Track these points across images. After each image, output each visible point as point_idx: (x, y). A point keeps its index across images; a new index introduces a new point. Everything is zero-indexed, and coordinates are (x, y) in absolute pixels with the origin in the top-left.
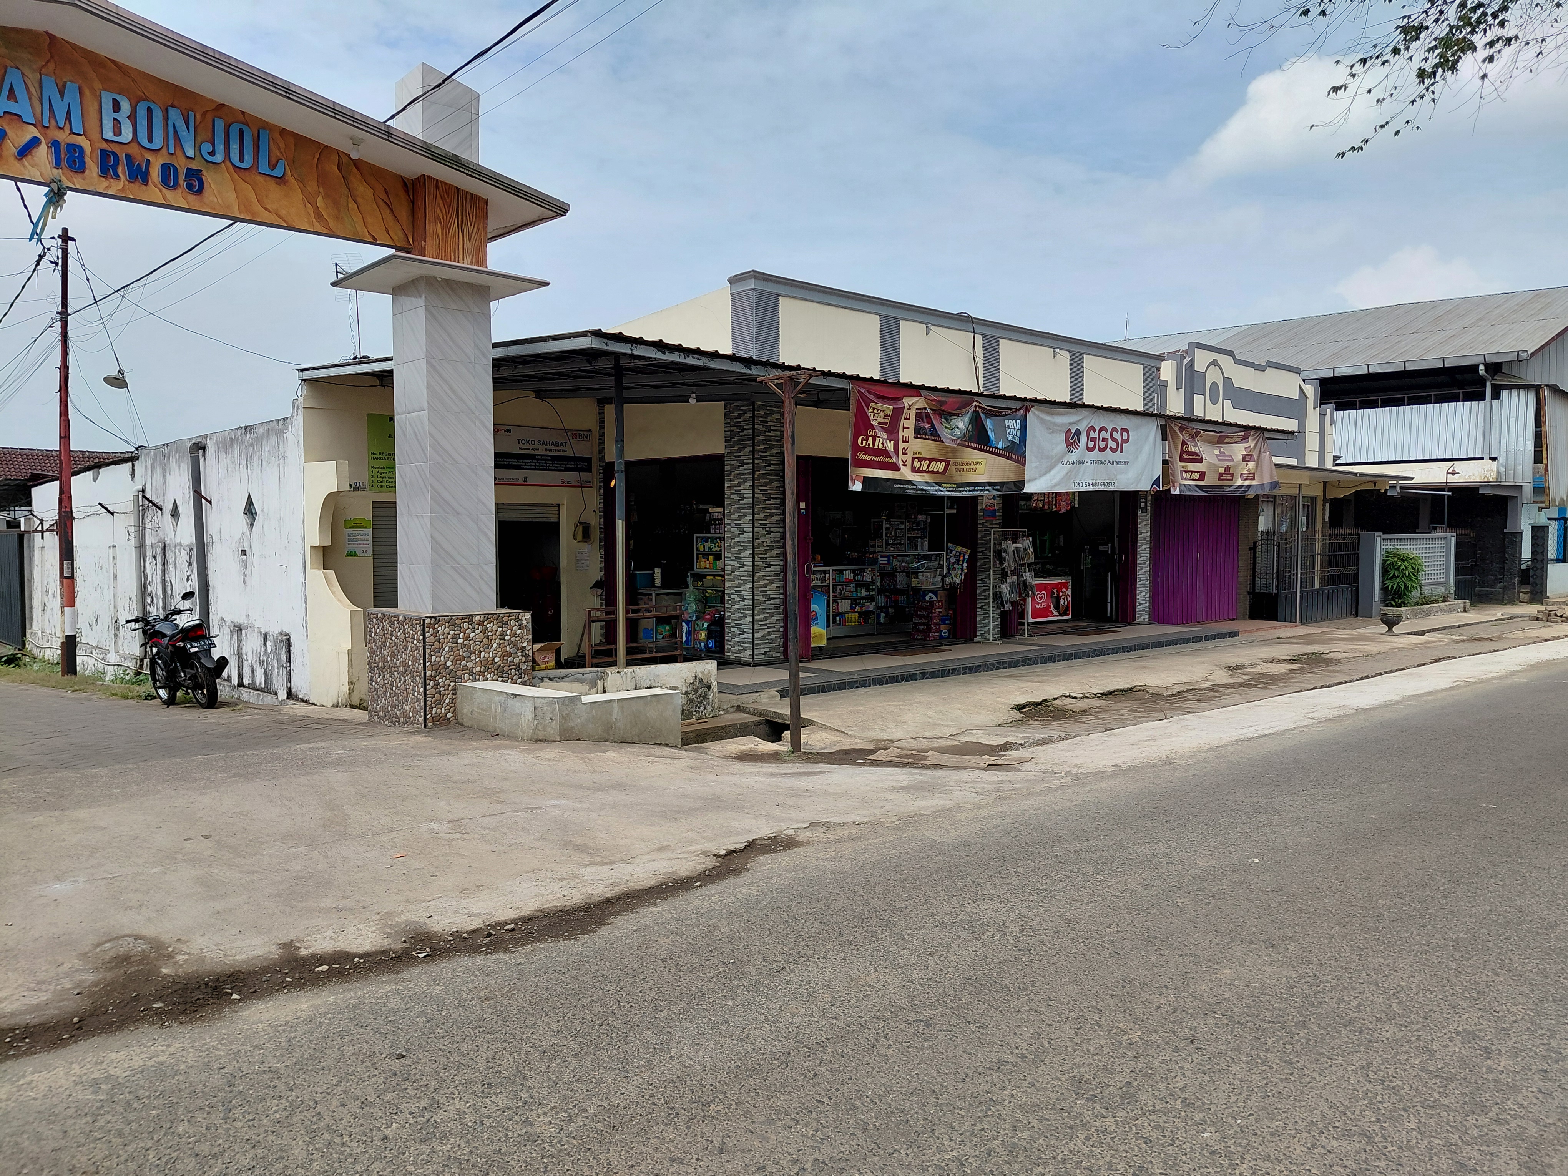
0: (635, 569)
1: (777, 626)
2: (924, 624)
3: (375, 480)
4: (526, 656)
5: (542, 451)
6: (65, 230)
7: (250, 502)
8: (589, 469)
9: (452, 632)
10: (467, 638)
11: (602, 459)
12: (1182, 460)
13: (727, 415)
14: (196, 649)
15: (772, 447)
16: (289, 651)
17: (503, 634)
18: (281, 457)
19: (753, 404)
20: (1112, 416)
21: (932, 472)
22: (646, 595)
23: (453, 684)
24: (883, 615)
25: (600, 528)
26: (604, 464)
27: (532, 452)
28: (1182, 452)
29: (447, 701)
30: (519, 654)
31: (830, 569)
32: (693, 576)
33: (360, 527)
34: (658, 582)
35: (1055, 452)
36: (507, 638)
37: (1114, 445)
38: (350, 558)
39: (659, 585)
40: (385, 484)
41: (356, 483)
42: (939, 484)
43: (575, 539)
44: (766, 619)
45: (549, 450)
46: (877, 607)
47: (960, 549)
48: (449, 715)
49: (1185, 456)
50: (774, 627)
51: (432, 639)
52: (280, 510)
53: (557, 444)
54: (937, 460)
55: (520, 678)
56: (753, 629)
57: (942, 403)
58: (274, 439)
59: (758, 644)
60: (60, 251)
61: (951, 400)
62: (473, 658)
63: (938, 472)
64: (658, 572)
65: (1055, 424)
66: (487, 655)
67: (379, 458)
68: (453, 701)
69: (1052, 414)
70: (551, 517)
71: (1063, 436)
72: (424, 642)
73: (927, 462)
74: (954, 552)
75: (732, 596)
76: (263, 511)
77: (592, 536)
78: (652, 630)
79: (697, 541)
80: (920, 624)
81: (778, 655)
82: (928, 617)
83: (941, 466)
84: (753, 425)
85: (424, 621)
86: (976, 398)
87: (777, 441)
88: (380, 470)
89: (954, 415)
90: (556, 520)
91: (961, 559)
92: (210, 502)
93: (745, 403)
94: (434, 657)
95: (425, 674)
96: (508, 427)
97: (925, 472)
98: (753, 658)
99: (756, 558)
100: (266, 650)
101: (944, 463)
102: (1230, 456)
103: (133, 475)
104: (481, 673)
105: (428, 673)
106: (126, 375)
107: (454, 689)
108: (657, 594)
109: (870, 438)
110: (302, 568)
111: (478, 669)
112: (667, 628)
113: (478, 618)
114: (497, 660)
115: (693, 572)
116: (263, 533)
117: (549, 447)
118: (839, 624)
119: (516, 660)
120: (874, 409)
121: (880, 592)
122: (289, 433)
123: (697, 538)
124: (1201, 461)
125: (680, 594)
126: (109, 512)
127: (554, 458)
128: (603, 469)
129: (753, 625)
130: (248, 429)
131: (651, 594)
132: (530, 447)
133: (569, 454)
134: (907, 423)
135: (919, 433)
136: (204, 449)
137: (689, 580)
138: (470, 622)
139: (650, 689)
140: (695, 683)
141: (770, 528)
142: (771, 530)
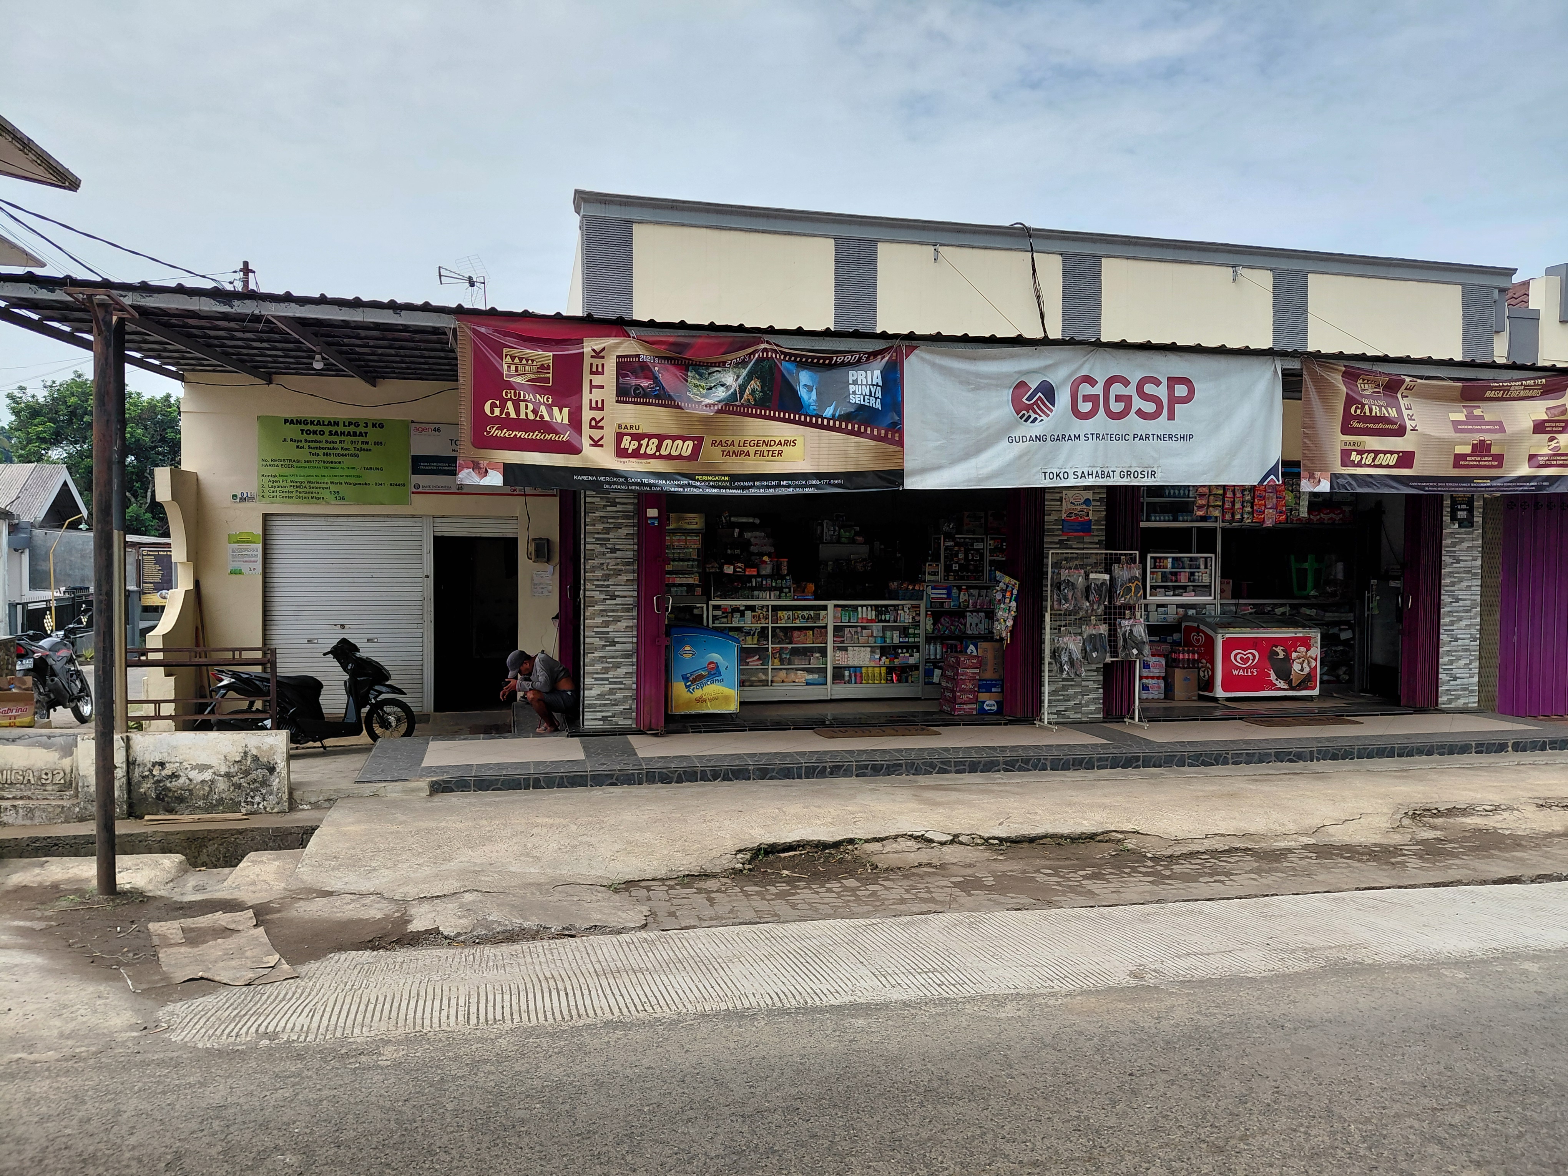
3: (266, 490)
6: (246, 264)
12: (1346, 430)
20: (1141, 357)
21: (669, 457)
28: (1347, 417)
31: (830, 604)
33: (247, 542)
35: (984, 421)
37: (1150, 408)
38: (234, 576)
40: (278, 494)
41: (242, 494)
42: (690, 476)
43: (530, 558)
44: (606, 670)
46: (924, 660)
47: (1007, 580)
49: (1355, 424)
54: (674, 438)
57: (679, 347)
61: (700, 340)
63: (680, 457)
65: (978, 375)
67: (270, 465)
69: (974, 359)
70: (507, 531)
71: (1007, 394)
73: (656, 441)
74: (1001, 585)
77: (556, 555)
81: (629, 722)
83: (687, 448)
86: (766, 337)
88: (272, 479)
89: (714, 365)
90: (515, 536)
91: (1008, 595)
96: (437, 426)
97: (653, 456)
101: (690, 443)
102: (1500, 423)
109: (510, 404)
118: (849, 682)
120: (513, 358)
121: (929, 639)
124: (1401, 432)
134: (597, 380)
135: (623, 394)
139: (162, 764)
140: (244, 761)
141: (615, 545)
142: (617, 547)
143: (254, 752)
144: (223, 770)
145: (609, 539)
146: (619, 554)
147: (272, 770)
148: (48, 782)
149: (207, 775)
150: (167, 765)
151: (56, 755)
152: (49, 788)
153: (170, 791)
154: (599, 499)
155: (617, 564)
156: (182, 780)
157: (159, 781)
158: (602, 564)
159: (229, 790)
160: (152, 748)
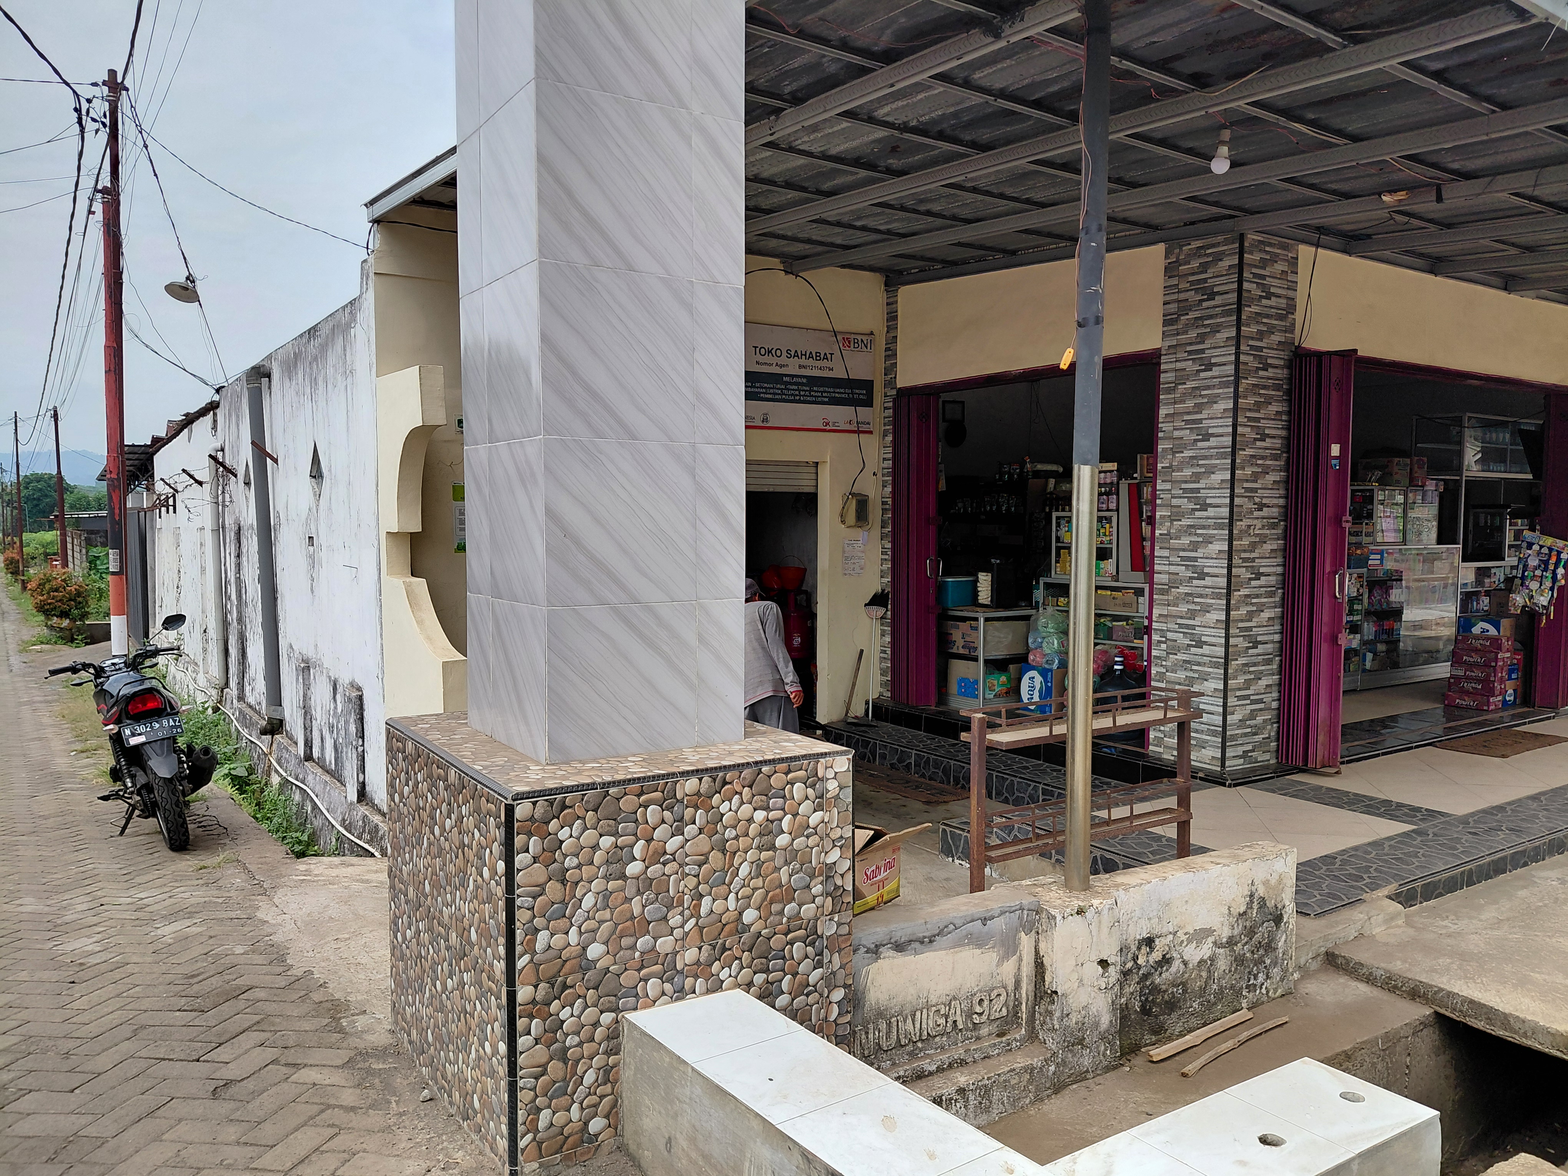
0: (946, 573)
1: (1267, 698)
2: (1478, 680)
4: (836, 893)
5: (793, 367)
7: (316, 460)
8: (869, 403)
9: (606, 842)
10: (658, 856)
11: (890, 383)
13: (1170, 270)
14: (142, 739)
15: (1271, 330)
16: (362, 719)
17: (770, 830)
18: (349, 373)
19: (1242, 238)
22: (964, 619)
23: (607, 1018)
24: (1369, 656)
25: (883, 503)
26: (894, 392)
27: (778, 370)
29: (590, 1077)
30: (817, 889)
32: (1048, 586)
34: (985, 594)
36: (782, 841)
38: (459, 554)
39: (987, 602)
43: (843, 522)
44: (1248, 684)
45: (804, 367)
46: (1364, 643)
47: (1549, 541)
48: (596, 1125)
50: (1261, 701)
51: (539, 872)
52: (349, 467)
53: (818, 357)
55: (819, 965)
56: (1225, 706)
58: (339, 342)
59: (1234, 737)
60: (107, 104)
62: (675, 920)
64: (985, 581)
66: (718, 906)
68: (608, 1075)
70: (804, 485)
72: (510, 887)
74: (1536, 547)
75: (1170, 635)
76: (330, 471)
77: (871, 517)
78: (976, 682)
79: (1058, 525)
80: (1468, 679)
81: (1267, 756)
82: (1488, 666)
84: (1240, 282)
85: (510, 810)
87: (1281, 317)
90: (812, 490)
91: (1553, 560)
92: (275, 461)
93: (1220, 238)
94: (543, 936)
95: (512, 996)
98: (1223, 765)
99: (1236, 561)
100: (336, 708)
103: (215, 427)
104: (700, 969)
105: (524, 993)
106: (197, 283)
107: (614, 1034)
108: (987, 620)
110: (376, 573)
111: (691, 955)
112: (1003, 678)
113: (691, 785)
114: (749, 916)
115: (1048, 580)
116: (330, 509)
117: (803, 361)
119: (808, 910)
122: (358, 325)
123: (1058, 518)
125: (1027, 618)
126: (197, 481)
127: (813, 381)
128: (894, 401)
129: (1225, 698)
130: (312, 332)
131: (976, 619)
132: (774, 360)
133: (839, 373)
136: (269, 376)
137: (1039, 594)
138: (669, 801)
139: (1149, 942)
140: (1249, 911)
141: (1262, 498)
142: (1264, 501)
143: (1261, 891)
144: (1225, 933)
145: (1255, 490)
146: (1266, 512)
147: (1278, 919)
148: (984, 1018)
149: (1205, 950)
150: (1157, 941)
151: (992, 957)
152: (984, 1031)
153: (1159, 991)
154: (1249, 429)
155: (1263, 527)
156: (1176, 965)
157: (1146, 976)
158: (1249, 526)
159: (1230, 971)
160: (1138, 913)
